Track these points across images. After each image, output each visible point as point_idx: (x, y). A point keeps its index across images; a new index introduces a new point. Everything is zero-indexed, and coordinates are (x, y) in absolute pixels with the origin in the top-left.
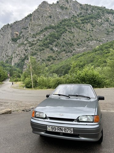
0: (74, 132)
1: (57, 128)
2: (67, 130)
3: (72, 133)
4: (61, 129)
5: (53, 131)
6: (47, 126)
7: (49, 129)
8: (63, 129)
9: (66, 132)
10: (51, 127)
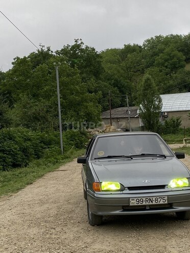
0: (168, 201)
1: (144, 199)
2: (159, 200)
3: (166, 202)
4: (150, 199)
5: (140, 204)
6: (129, 200)
7: (133, 203)
8: (154, 199)
9: (158, 203)
10: (135, 199)
